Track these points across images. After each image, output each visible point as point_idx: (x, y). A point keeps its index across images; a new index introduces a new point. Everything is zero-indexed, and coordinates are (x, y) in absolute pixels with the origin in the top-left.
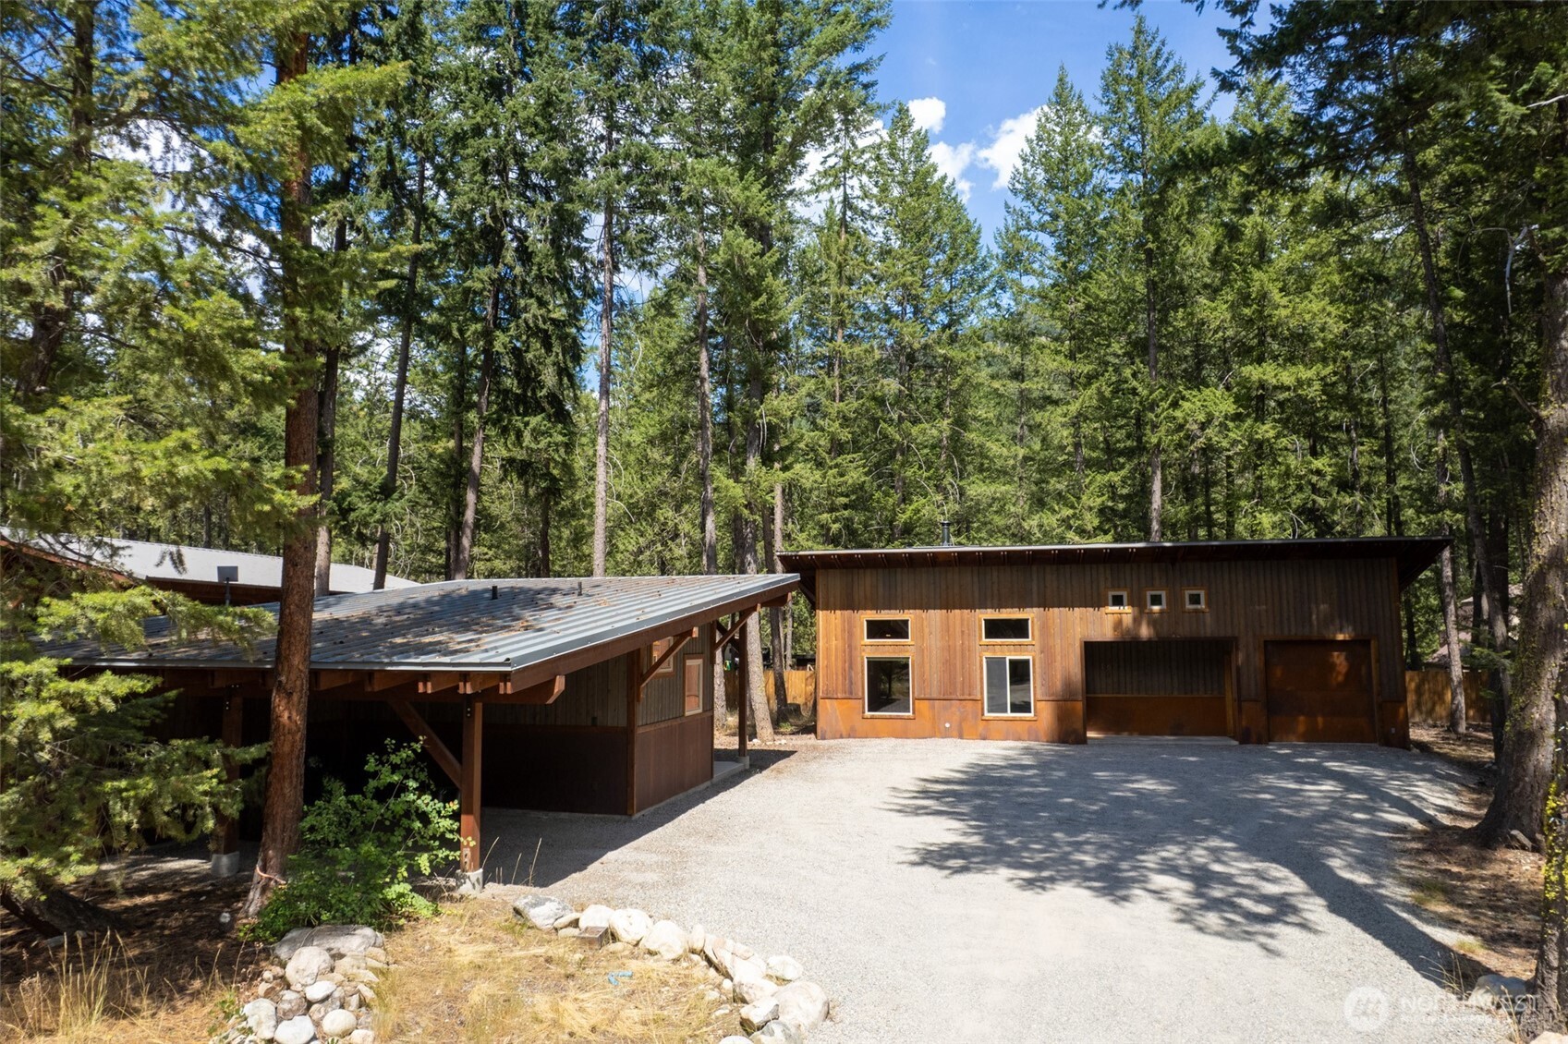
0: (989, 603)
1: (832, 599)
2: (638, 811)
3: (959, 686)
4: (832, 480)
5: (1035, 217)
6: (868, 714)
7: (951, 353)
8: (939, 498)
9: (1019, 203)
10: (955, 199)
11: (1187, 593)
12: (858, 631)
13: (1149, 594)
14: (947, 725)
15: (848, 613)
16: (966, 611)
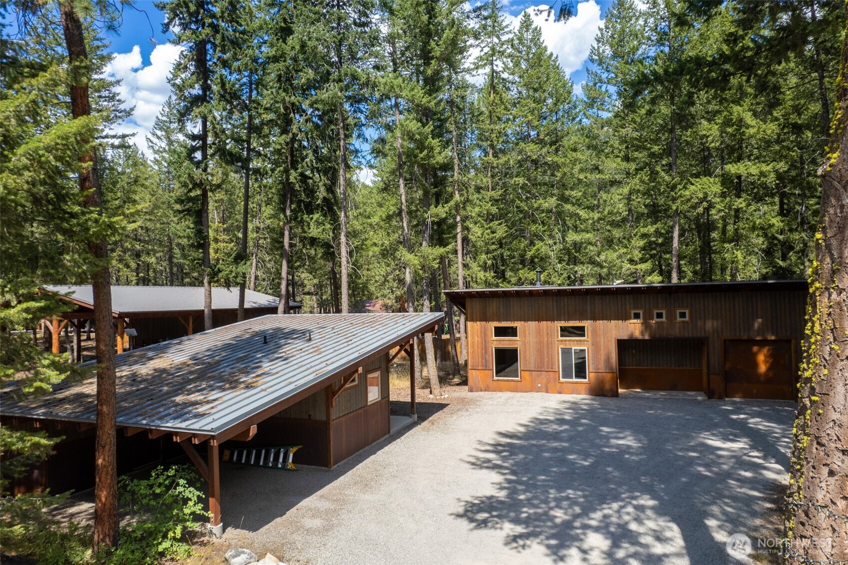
0: (562, 318)
1: (475, 315)
2: (334, 465)
3: (546, 364)
4: (487, 237)
5: (604, 76)
6: (495, 378)
7: (556, 159)
8: (551, 242)
9: (595, 68)
10: (557, 67)
11: (678, 311)
12: (489, 333)
13: (655, 312)
14: (539, 385)
15: (484, 323)
16: (549, 322)
